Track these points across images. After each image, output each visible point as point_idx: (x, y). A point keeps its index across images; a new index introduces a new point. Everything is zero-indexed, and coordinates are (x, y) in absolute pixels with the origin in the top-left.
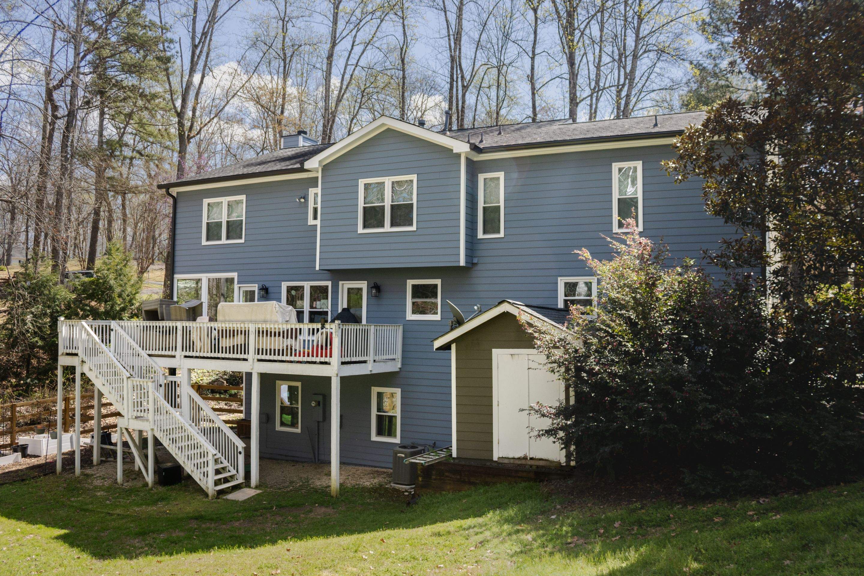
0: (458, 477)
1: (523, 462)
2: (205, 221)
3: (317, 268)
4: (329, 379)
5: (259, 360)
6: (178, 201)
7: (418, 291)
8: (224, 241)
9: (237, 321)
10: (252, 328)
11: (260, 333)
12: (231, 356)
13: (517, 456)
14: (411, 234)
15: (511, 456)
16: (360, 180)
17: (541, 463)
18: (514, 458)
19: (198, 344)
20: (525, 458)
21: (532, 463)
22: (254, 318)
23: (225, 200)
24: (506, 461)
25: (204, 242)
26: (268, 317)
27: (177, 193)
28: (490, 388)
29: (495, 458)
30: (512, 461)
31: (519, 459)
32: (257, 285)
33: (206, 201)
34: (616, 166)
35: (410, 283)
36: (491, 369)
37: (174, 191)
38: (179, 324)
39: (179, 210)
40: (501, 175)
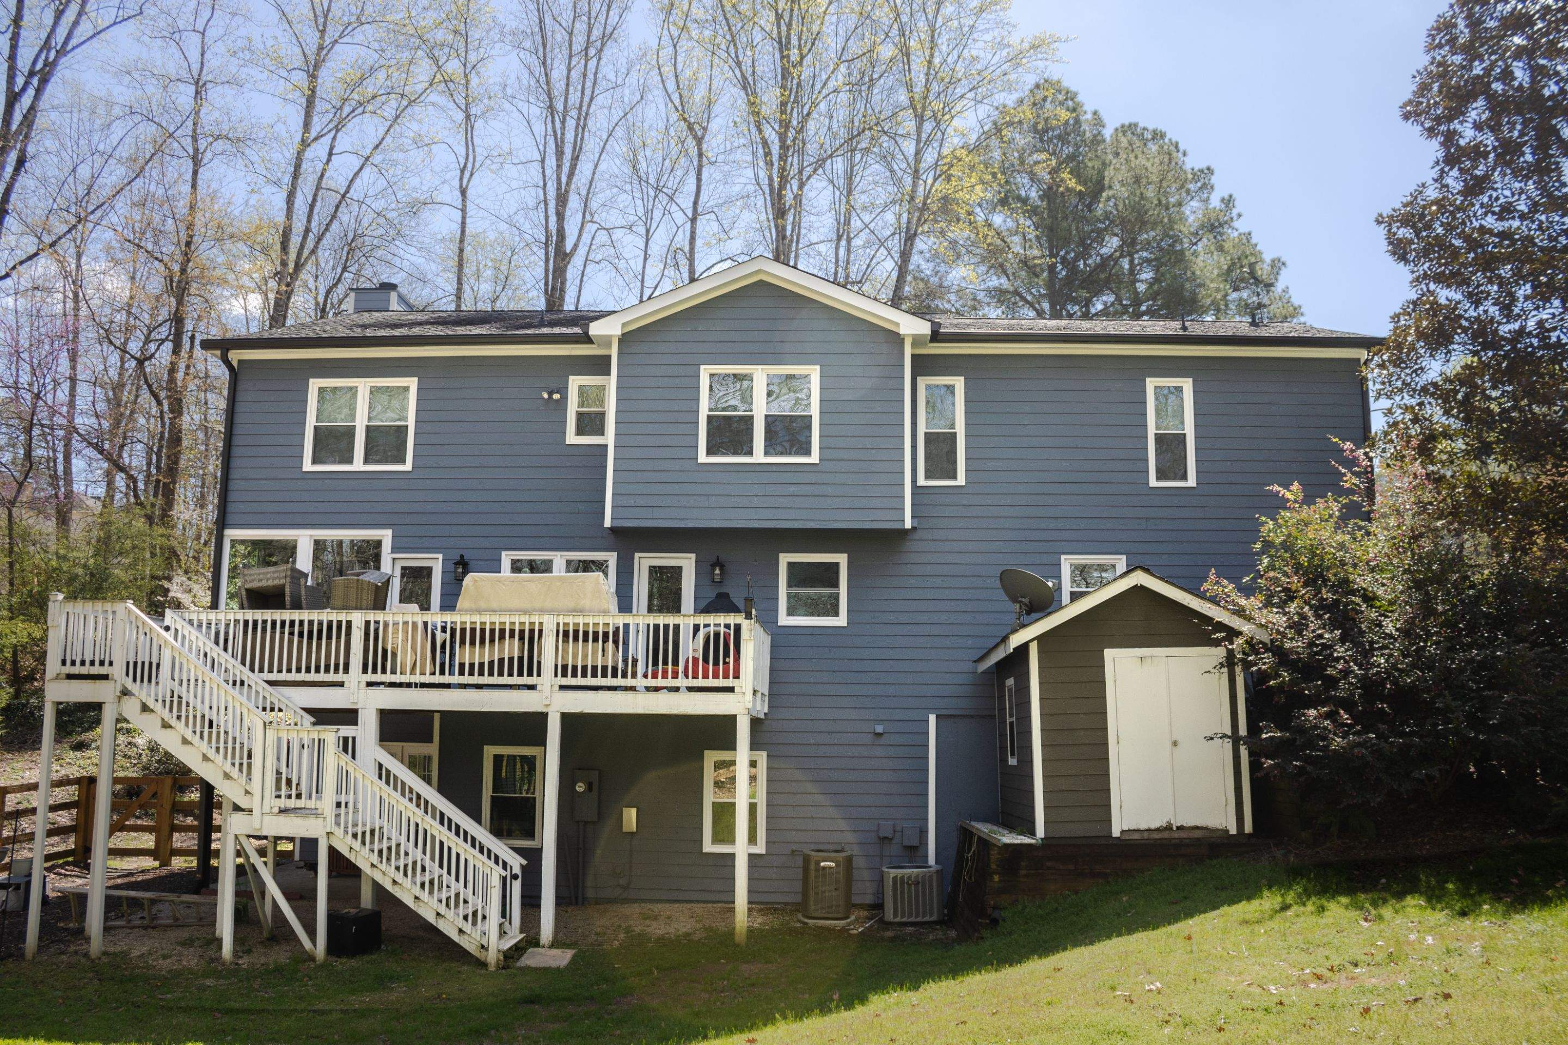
0: (1071, 867)
1: (1166, 835)
2: (311, 421)
3: (608, 523)
4: (733, 718)
5: (562, 687)
6: (240, 378)
7: (799, 575)
8: (358, 464)
9: (510, 611)
10: (550, 624)
11: (567, 635)
12: (496, 680)
13: (1153, 826)
14: (809, 469)
15: (1143, 826)
16: (702, 367)
17: (1197, 834)
18: (1149, 830)
19: (405, 657)
20: (1169, 828)
21: (1183, 835)
22: (548, 605)
23: (363, 385)
24: (1136, 836)
25: (308, 466)
26: (586, 603)
27: (239, 361)
28: (1102, 713)
29: (1116, 833)
30: (1146, 835)
31: (1158, 830)
32: (440, 556)
33: (315, 384)
34: (1151, 383)
35: (785, 559)
36: (1103, 682)
37: (235, 356)
38: (358, 618)
39: (240, 397)
40: (959, 382)
